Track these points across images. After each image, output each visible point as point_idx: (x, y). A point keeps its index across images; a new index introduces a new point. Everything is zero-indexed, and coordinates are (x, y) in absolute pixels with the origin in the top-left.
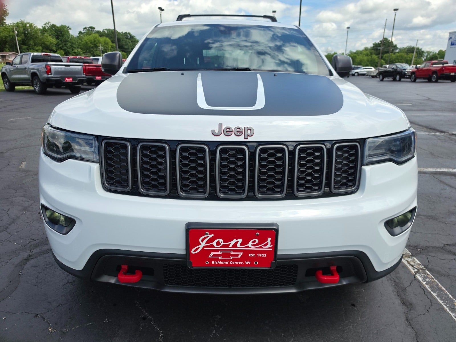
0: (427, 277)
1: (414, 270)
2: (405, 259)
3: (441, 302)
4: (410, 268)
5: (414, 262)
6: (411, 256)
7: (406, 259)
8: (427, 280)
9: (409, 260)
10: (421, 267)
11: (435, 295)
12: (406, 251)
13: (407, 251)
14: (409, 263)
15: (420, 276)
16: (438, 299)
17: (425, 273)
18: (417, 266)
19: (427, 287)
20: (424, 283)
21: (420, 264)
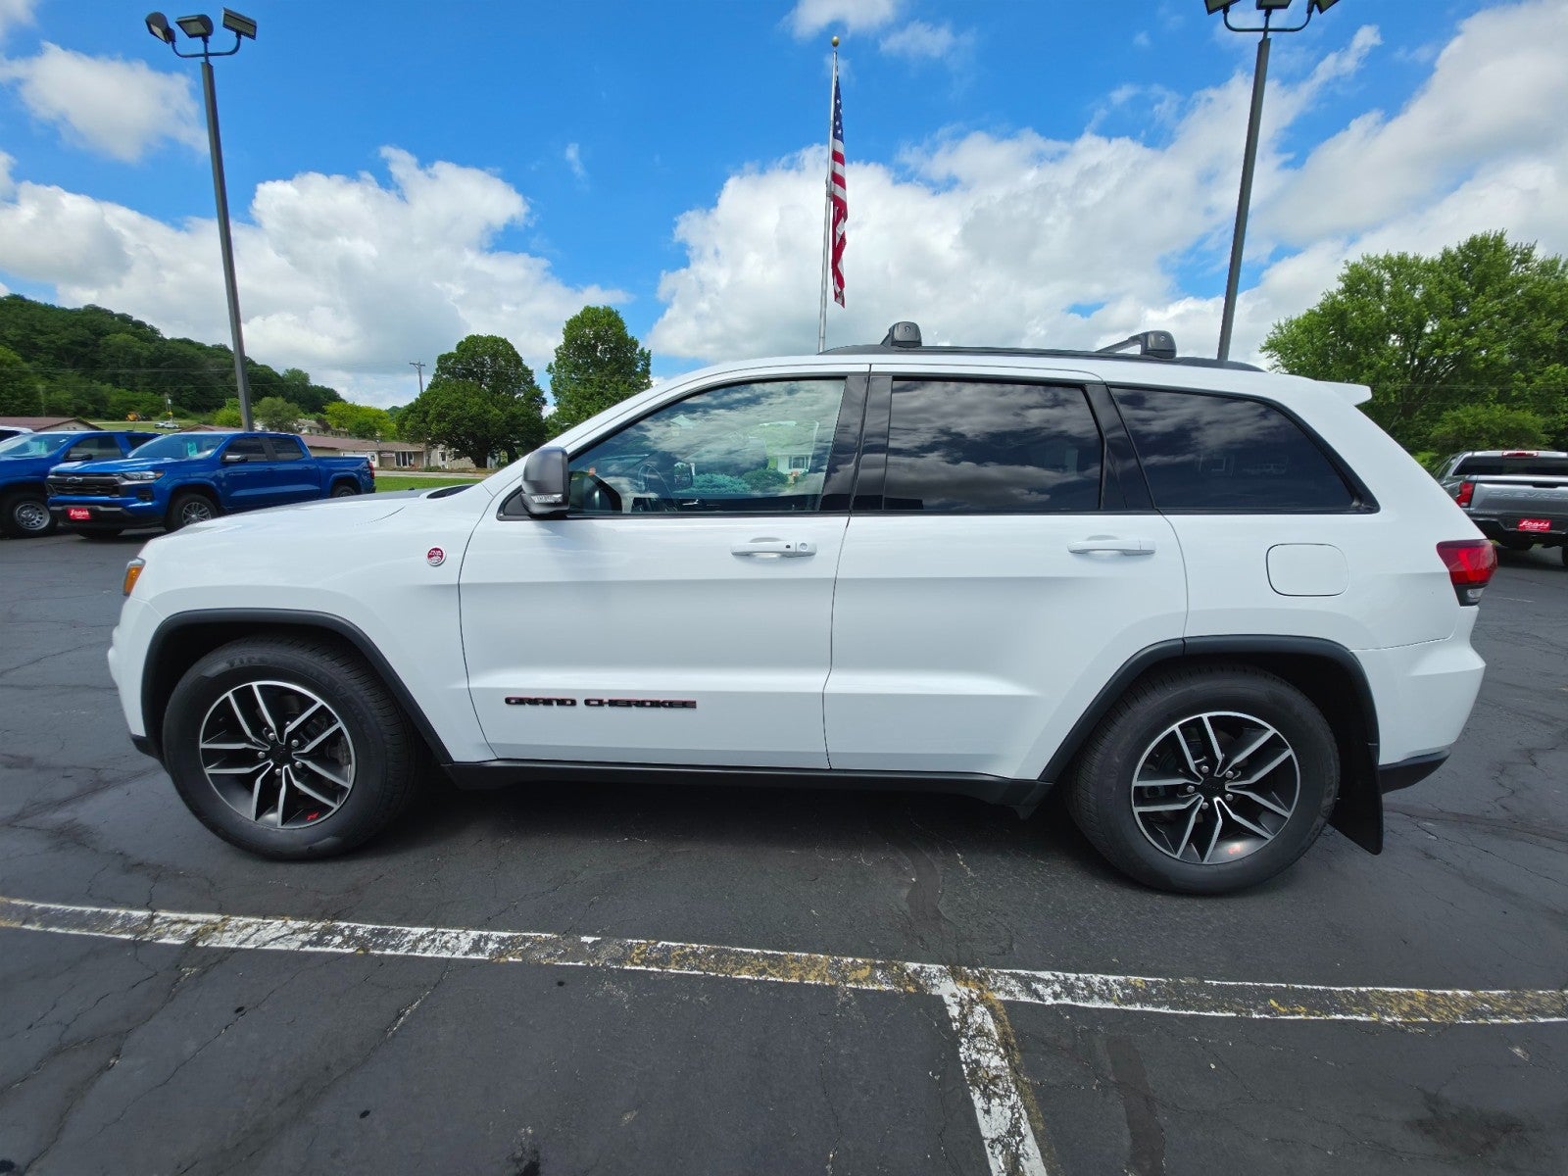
0: (122, 926)
1: (164, 918)
2: (202, 923)
3: (71, 908)
4: (174, 916)
5: (173, 932)
6: (194, 942)
7: (199, 926)
8: (119, 922)
9: (190, 930)
10: (149, 934)
11: (89, 910)
12: (217, 940)
13: (214, 945)
14: (186, 922)
15: (141, 917)
16: (79, 909)
17: (131, 931)
18: (161, 931)
19: (112, 911)
20: (122, 912)
21: (157, 939)
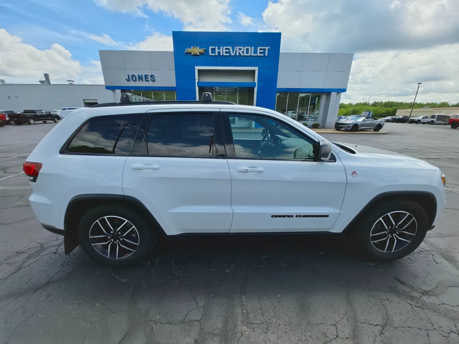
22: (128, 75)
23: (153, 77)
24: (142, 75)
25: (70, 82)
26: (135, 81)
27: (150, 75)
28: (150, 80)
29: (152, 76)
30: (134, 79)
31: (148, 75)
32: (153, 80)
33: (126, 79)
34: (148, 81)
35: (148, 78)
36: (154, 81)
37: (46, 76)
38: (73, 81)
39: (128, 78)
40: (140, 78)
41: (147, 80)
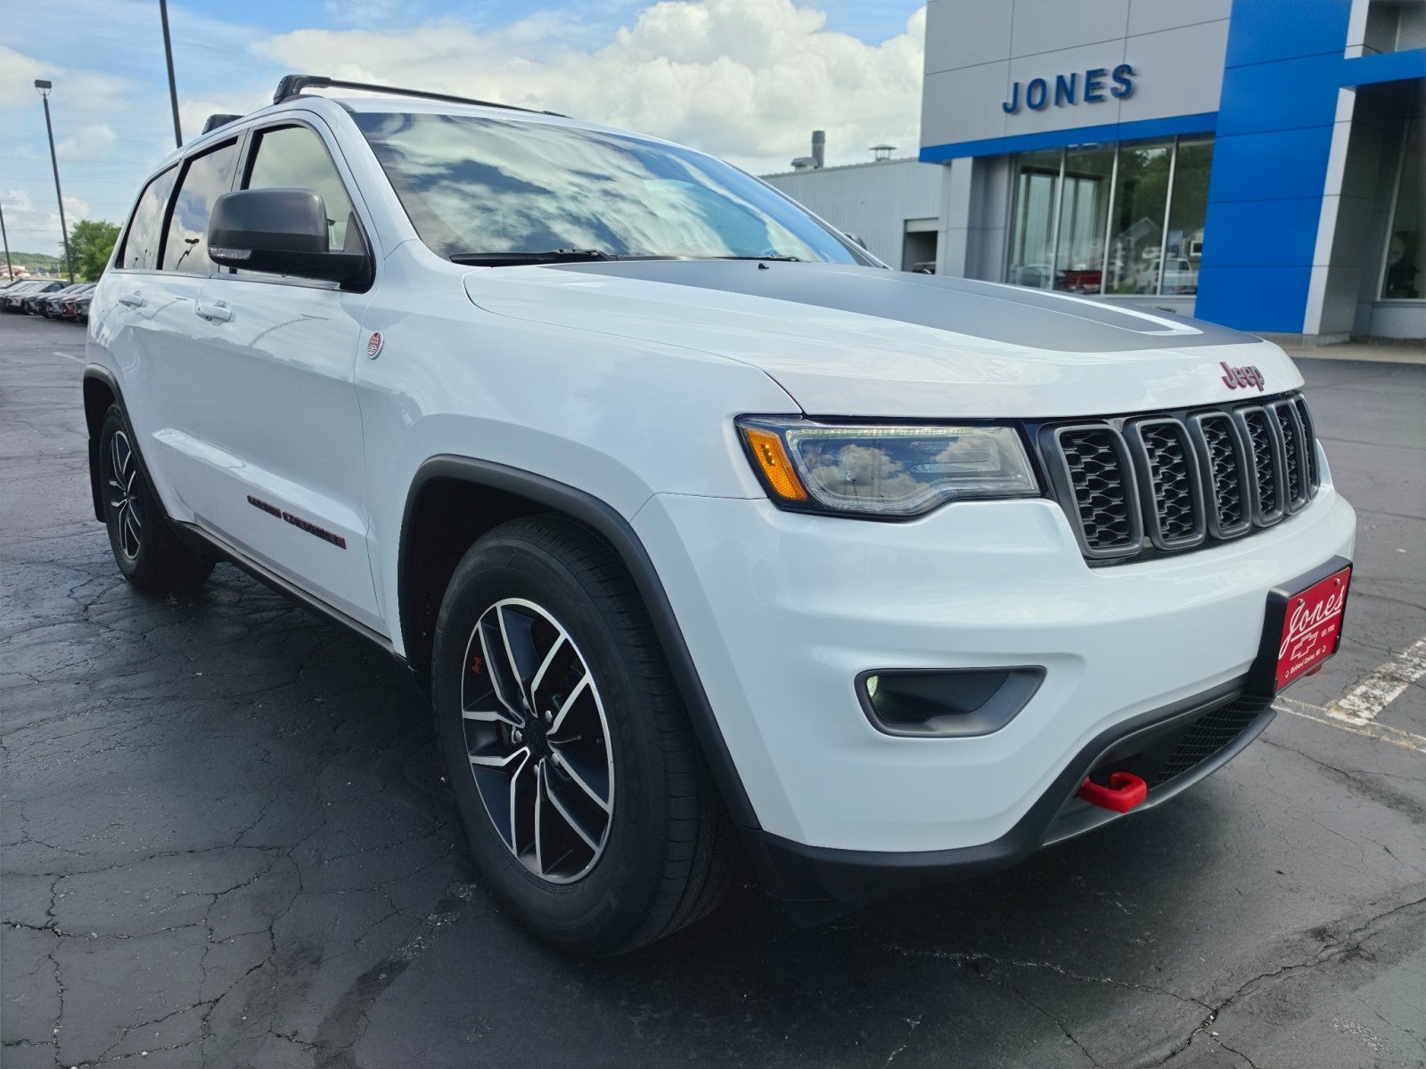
22: (1016, 85)
23: (1127, 76)
24: (1073, 76)
25: (880, 153)
26: (1040, 107)
27: (1111, 67)
28: (1106, 92)
29: (1123, 72)
30: (1037, 99)
31: (1101, 72)
32: (1123, 88)
33: (1005, 105)
34: (1099, 99)
35: (1098, 86)
36: (1126, 93)
37: (818, 138)
38: (890, 149)
39: (1010, 101)
40: (1065, 90)
41: (1098, 93)
